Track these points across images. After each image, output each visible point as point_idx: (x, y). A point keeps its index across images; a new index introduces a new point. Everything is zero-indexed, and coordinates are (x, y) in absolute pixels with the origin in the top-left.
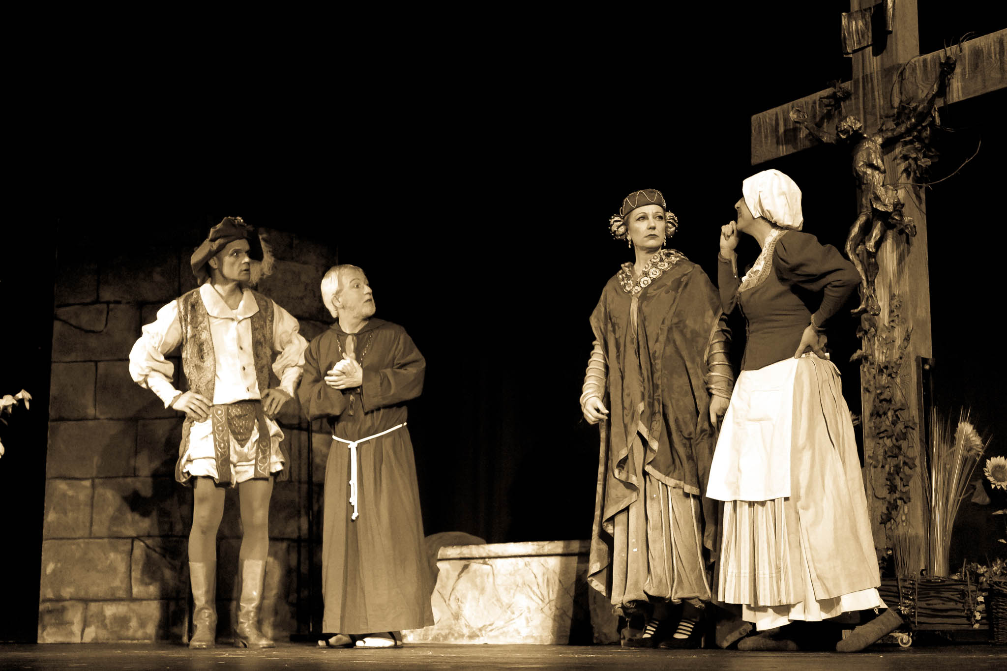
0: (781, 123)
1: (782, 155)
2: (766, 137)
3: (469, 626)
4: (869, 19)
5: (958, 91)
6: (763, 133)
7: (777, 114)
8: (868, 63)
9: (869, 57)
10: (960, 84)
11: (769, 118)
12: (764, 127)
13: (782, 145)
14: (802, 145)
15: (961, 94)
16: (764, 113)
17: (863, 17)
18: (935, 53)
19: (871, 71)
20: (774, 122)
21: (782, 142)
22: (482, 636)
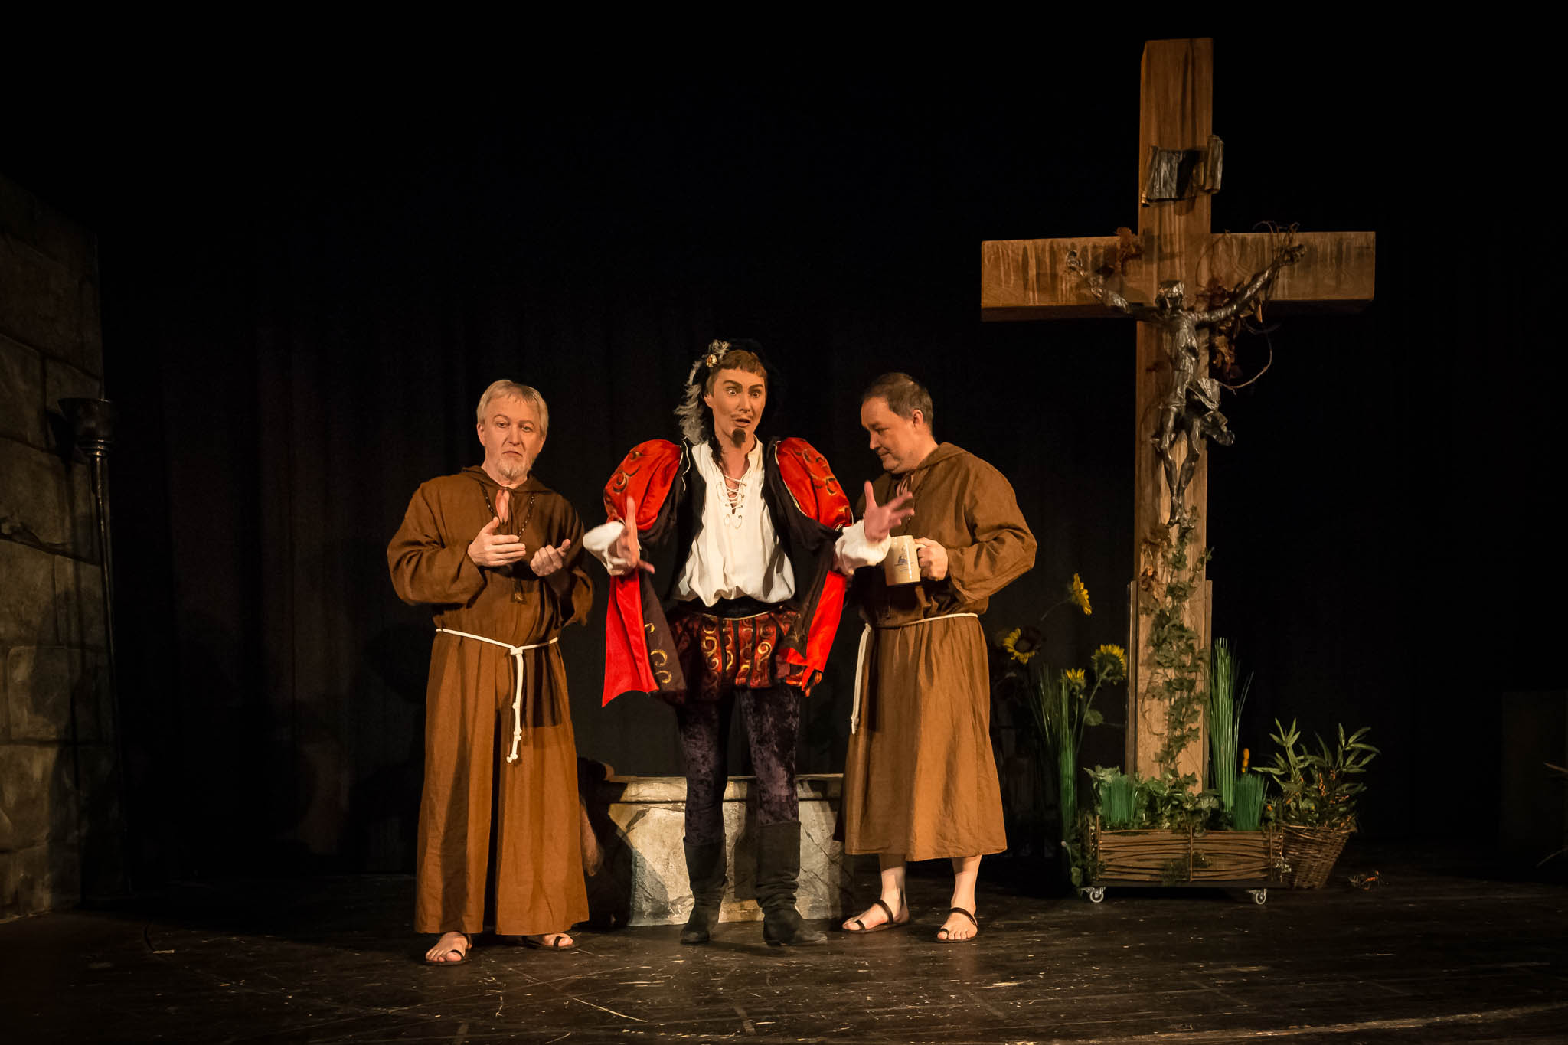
0: (1032, 262)
1: (1031, 304)
2: (1007, 275)
3: (653, 899)
4: (1175, 166)
5: (1284, 288)
6: (1002, 268)
7: (1025, 249)
8: (1167, 219)
9: (1170, 215)
10: (1286, 281)
11: (1013, 252)
12: (1004, 260)
13: (1034, 292)
14: (1064, 299)
15: (1286, 292)
16: (1005, 241)
17: (1169, 161)
18: (1258, 235)
19: (1170, 231)
20: (1020, 258)
21: (1033, 288)
22: (677, 912)
